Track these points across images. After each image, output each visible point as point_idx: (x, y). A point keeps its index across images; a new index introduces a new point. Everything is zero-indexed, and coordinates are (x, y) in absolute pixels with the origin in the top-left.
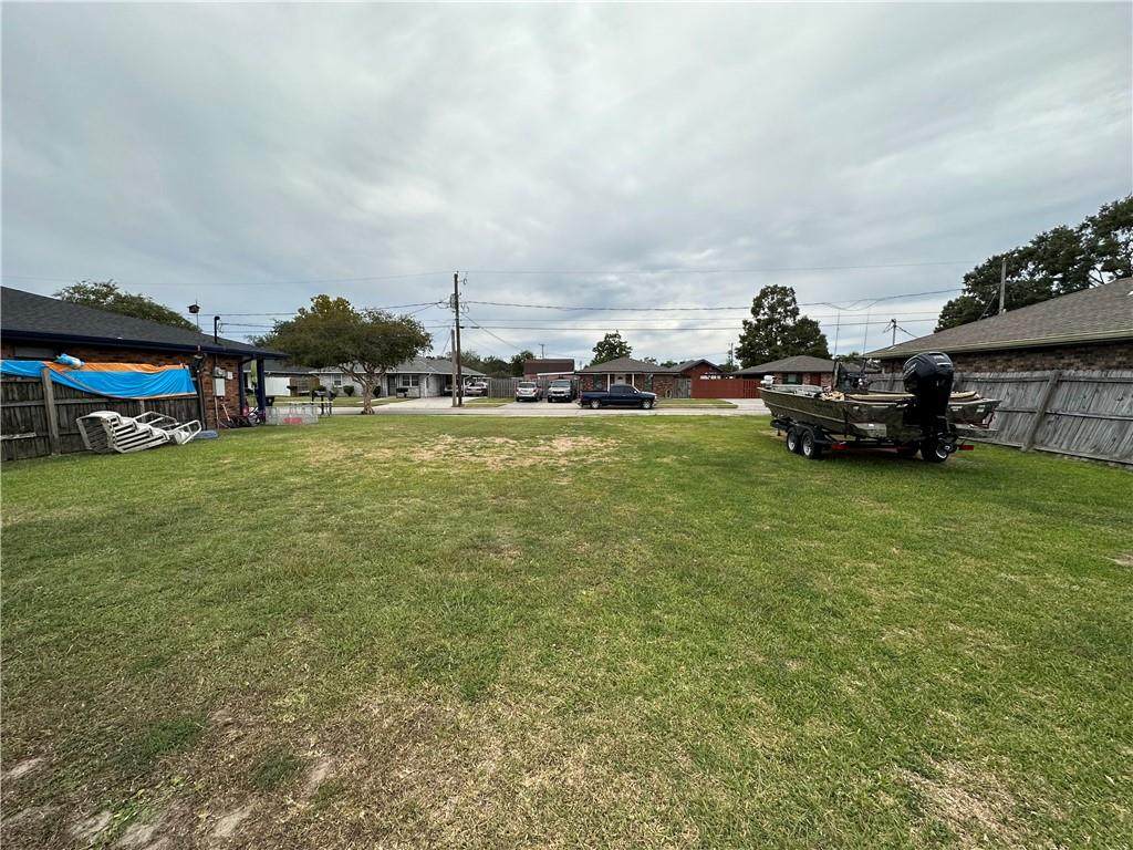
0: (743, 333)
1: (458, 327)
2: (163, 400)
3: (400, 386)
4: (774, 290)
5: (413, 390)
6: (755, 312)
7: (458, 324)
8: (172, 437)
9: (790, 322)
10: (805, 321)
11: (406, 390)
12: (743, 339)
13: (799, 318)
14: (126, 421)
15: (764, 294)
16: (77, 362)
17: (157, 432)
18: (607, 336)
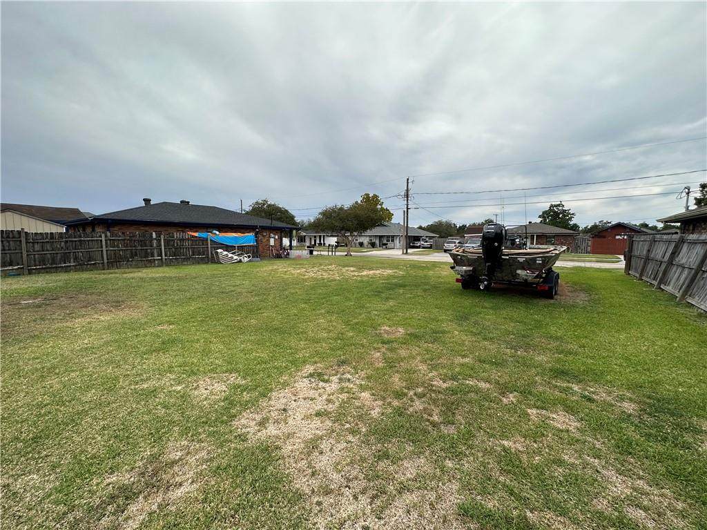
1: (408, 209)
2: (244, 246)
3: (385, 242)
5: (390, 244)
7: (407, 206)
8: (240, 260)
11: (387, 244)
14: (225, 253)
16: (217, 233)
17: (235, 257)
18: (552, 206)
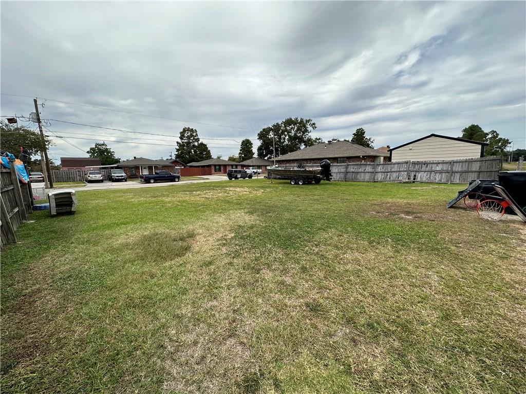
0: (177, 147)
4: (189, 130)
6: (181, 138)
9: (196, 144)
10: (202, 144)
12: (178, 150)
13: (199, 142)
15: (184, 130)
18: (97, 145)
